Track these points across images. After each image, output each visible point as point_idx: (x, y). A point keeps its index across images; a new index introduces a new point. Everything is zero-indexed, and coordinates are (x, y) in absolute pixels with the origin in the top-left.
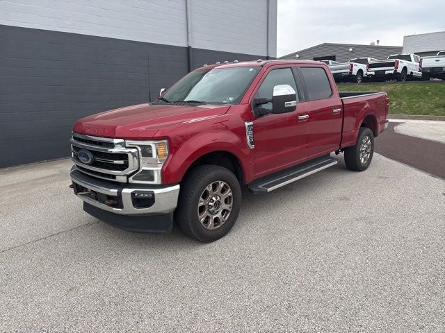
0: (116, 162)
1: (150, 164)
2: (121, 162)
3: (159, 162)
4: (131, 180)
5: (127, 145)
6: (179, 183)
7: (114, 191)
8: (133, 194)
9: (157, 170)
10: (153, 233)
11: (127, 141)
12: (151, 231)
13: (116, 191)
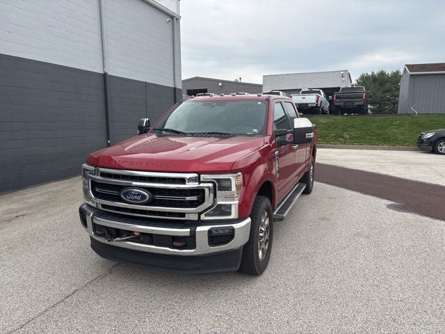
0: (188, 198)
1: (226, 198)
2: (194, 198)
3: (236, 195)
4: (203, 217)
5: (201, 180)
6: (250, 216)
7: (185, 231)
8: (210, 232)
9: (235, 204)
10: (221, 273)
11: (202, 176)
12: (220, 270)
13: (189, 230)
